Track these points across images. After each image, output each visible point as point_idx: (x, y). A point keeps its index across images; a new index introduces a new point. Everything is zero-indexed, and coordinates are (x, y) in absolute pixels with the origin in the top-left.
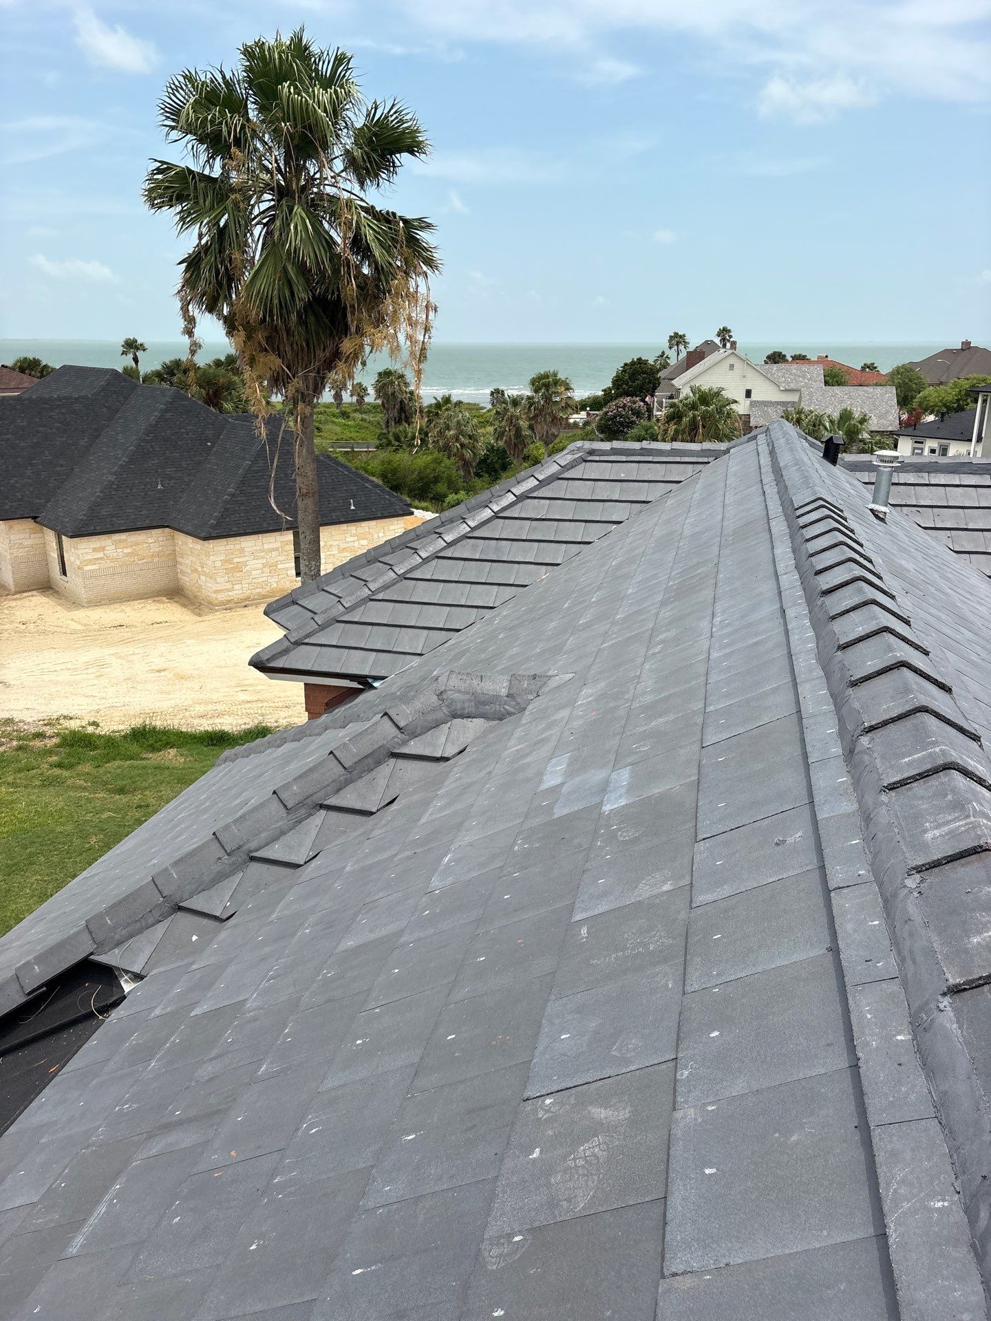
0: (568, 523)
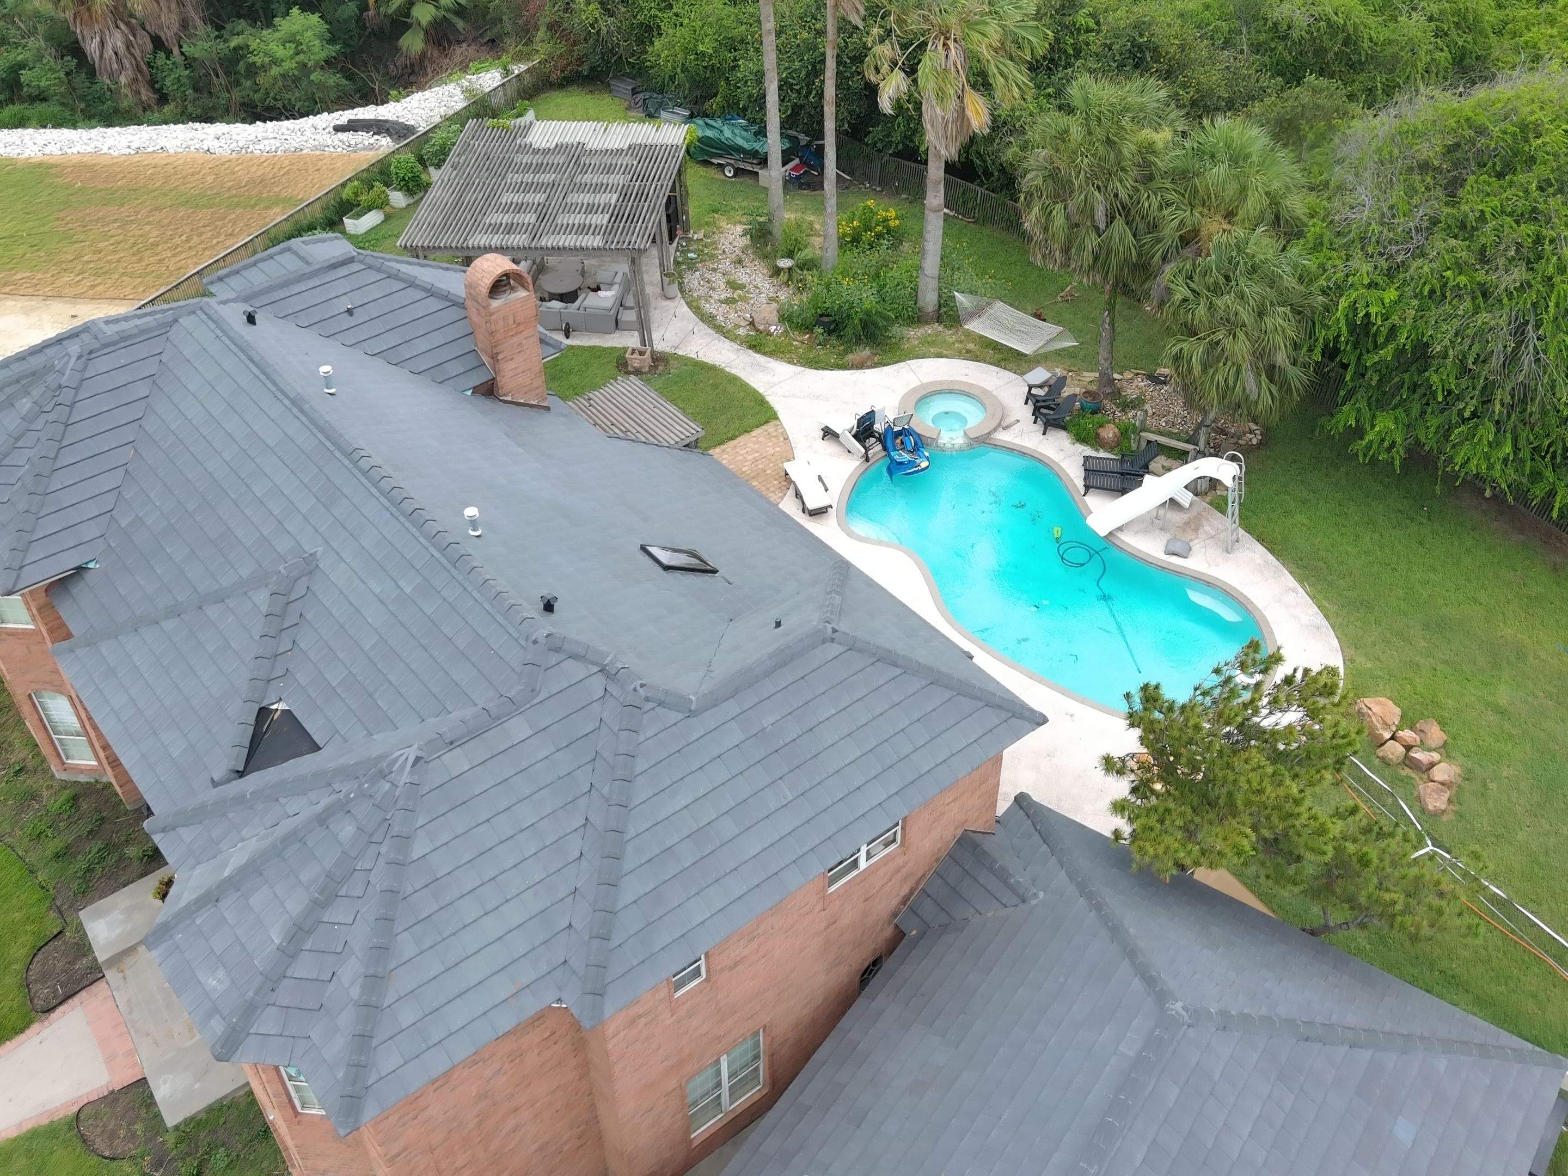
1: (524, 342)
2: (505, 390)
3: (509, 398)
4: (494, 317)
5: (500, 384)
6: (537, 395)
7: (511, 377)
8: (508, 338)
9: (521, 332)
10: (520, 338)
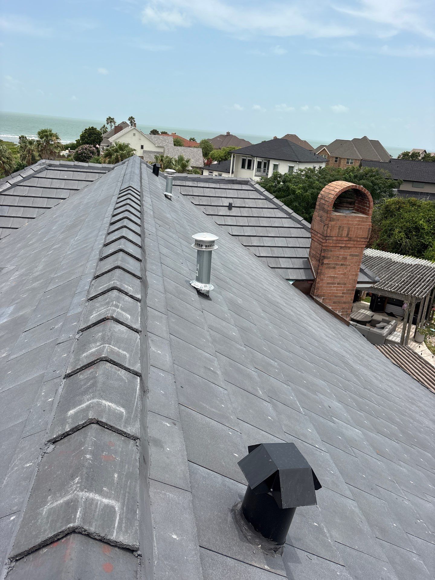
0: (39, 198)
2: (319, 292)
3: (321, 301)
4: (333, 223)
5: (317, 285)
6: (343, 309)
7: (328, 283)
8: (337, 248)
9: (349, 248)
10: (347, 252)
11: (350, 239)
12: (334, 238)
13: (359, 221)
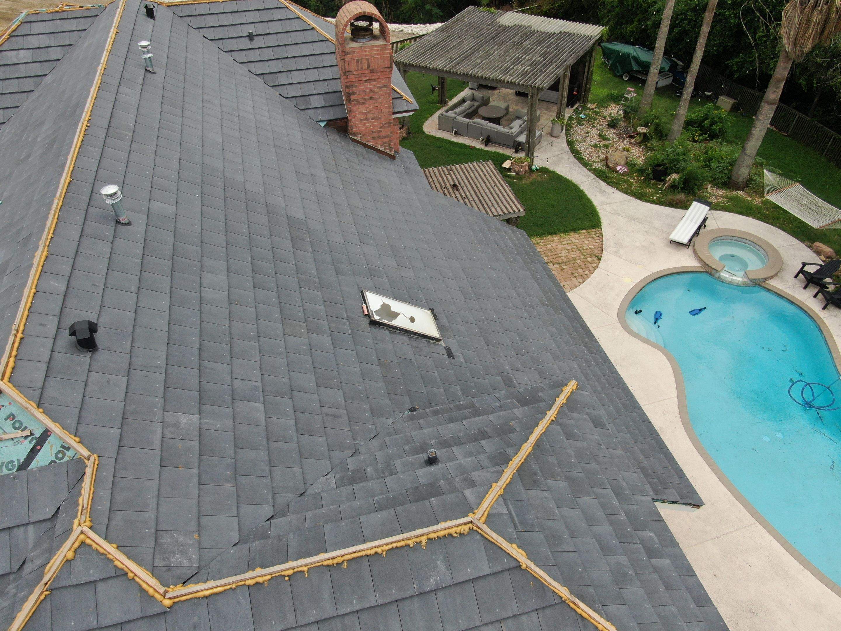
1: (376, 90)
2: (354, 131)
3: (359, 139)
4: (348, 57)
5: (350, 124)
6: (384, 143)
7: (362, 120)
8: (361, 82)
9: (375, 80)
10: (373, 85)
11: (372, 71)
12: (355, 73)
13: (378, 50)
